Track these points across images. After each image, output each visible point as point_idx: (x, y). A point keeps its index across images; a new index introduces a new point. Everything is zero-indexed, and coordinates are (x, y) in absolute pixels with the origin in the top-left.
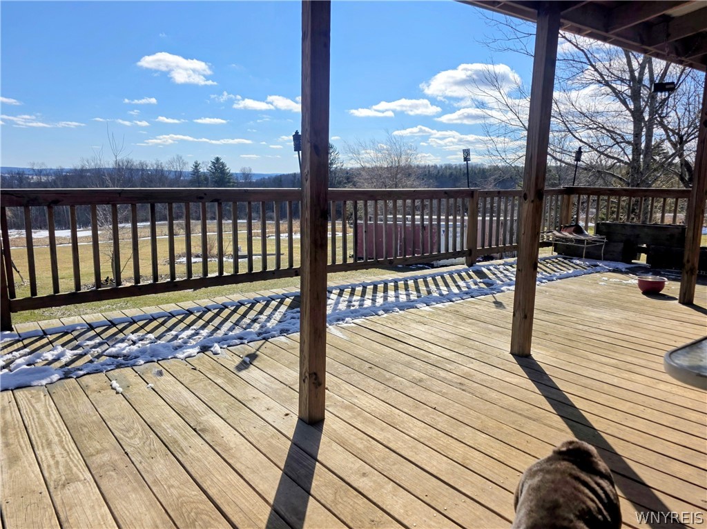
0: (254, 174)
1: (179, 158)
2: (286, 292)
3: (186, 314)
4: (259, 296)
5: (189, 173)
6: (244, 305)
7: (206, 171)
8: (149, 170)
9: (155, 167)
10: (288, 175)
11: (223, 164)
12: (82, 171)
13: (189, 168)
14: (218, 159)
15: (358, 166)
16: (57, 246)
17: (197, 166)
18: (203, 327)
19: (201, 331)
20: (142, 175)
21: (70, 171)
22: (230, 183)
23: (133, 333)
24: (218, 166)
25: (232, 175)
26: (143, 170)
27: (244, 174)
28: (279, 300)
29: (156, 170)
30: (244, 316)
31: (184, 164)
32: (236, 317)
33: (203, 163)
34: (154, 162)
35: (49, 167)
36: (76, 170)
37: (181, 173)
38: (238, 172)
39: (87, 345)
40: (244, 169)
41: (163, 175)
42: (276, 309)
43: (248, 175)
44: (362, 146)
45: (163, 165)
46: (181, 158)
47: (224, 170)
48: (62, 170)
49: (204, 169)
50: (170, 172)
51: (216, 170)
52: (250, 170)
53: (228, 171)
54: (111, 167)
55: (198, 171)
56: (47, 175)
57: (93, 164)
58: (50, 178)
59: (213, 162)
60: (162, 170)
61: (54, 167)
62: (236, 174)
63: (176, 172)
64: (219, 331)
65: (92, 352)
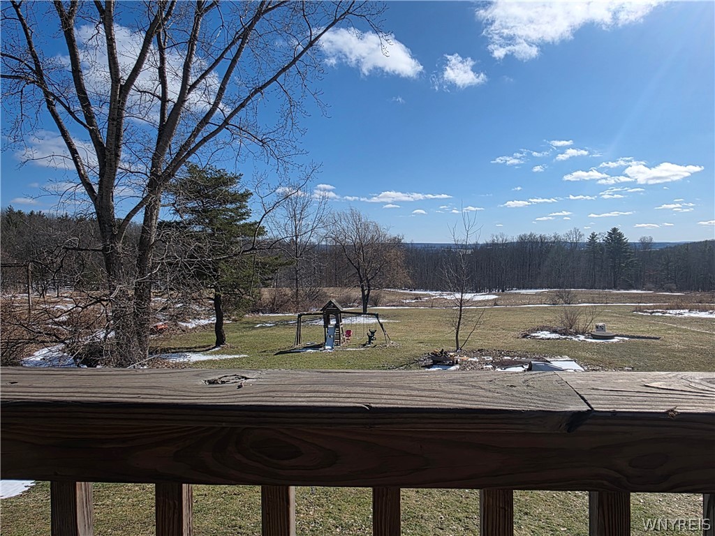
0: (655, 243)
1: (576, 230)
5: (585, 244)
7: (601, 241)
9: (553, 239)
13: (586, 239)
14: (615, 230)
17: (593, 236)
22: (626, 253)
24: (615, 235)
25: (629, 244)
27: (643, 243)
29: (554, 242)
31: (580, 236)
33: (600, 234)
34: (553, 235)
37: (576, 244)
38: (637, 241)
40: (644, 238)
41: (560, 246)
43: (647, 244)
45: (561, 237)
46: (578, 230)
47: (621, 240)
50: (566, 243)
51: (613, 240)
52: (650, 239)
53: (625, 240)
54: (515, 241)
55: (595, 242)
57: (501, 239)
59: (610, 233)
62: (635, 243)
63: (572, 243)
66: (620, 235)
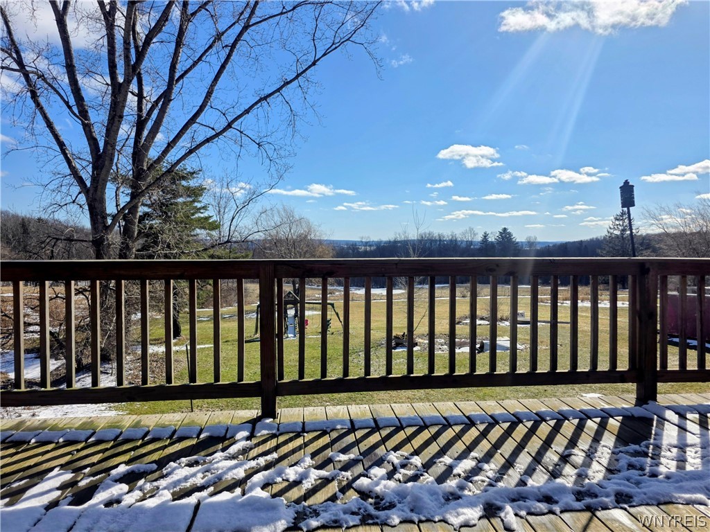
0: (539, 242)
1: (471, 230)
2: (607, 406)
3: (466, 424)
4: (565, 408)
5: (478, 242)
6: (545, 421)
7: (493, 240)
8: (446, 240)
9: (450, 237)
10: (574, 243)
11: (509, 234)
12: (395, 242)
13: (479, 238)
14: (505, 229)
15: (661, 231)
16: (372, 301)
17: (486, 236)
18: (488, 457)
19: (486, 466)
20: (439, 245)
21: (386, 242)
22: (516, 251)
23: (396, 449)
24: (505, 234)
25: (518, 243)
26: (440, 240)
27: (529, 242)
28: (598, 420)
29: (451, 241)
30: (548, 443)
31: (475, 235)
32: (535, 444)
33: (491, 233)
34: (450, 234)
35: (372, 240)
36: (390, 241)
37: (471, 243)
38: (523, 240)
39: (340, 461)
40: (530, 237)
41: (456, 244)
42: (597, 438)
43: (533, 243)
44: (665, 211)
45: (457, 236)
46: (473, 229)
47: (511, 239)
48: (381, 242)
49: (491, 239)
50: (462, 242)
51: (503, 239)
52: (536, 238)
53: (514, 240)
54: (416, 238)
55: (486, 241)
56: (370, 246)
57: (403, 237)
58: (372, 248)
59: (501, 233)
60: (456, 240)
61: (376, 239)
62: (522, 242)
63: (467, 241)
64: (511, 471)
65: (340, 478)
66: (510, 234)
